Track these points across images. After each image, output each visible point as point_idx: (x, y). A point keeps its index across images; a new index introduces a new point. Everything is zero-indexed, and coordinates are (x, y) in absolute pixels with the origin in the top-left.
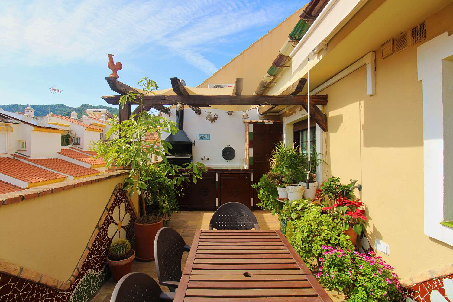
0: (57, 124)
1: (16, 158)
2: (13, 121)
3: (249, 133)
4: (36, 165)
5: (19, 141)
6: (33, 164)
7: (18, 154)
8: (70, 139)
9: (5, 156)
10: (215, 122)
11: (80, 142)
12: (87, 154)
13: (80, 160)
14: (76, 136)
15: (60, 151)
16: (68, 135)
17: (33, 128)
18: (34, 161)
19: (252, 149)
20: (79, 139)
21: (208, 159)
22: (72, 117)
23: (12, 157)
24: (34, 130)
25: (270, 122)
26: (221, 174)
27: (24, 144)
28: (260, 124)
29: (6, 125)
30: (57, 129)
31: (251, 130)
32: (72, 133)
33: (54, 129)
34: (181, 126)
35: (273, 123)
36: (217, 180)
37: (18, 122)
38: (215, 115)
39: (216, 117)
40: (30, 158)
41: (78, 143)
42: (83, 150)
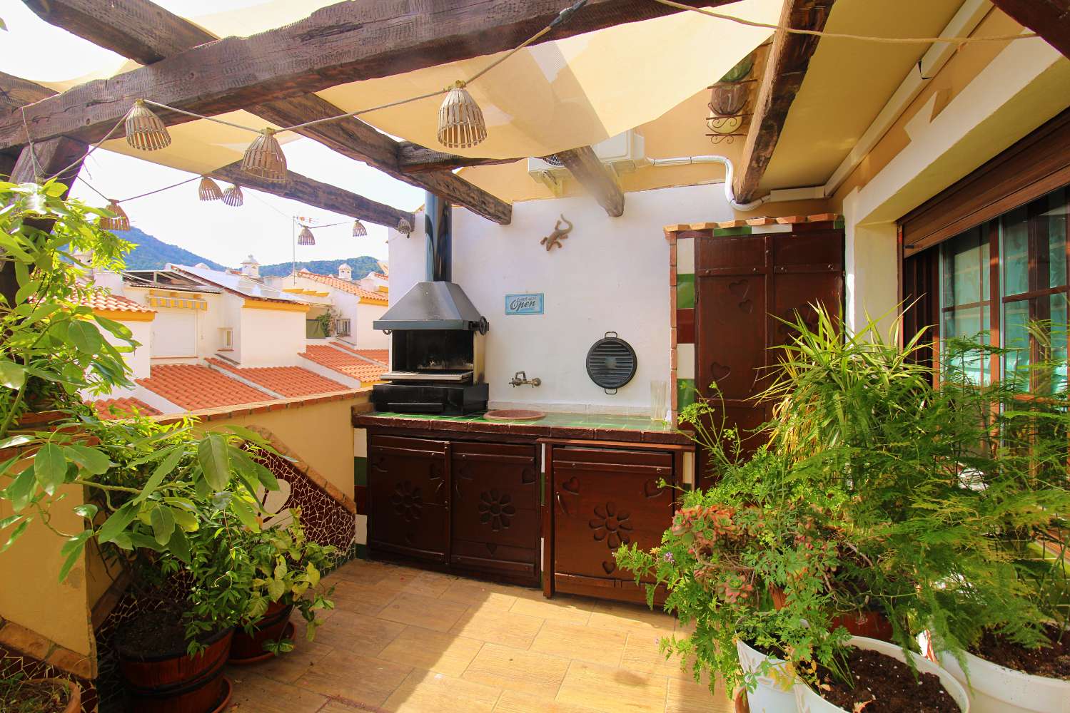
0: (299, 292)
1: (213, 366)
2: (207, 287)
3: (677, 279)
4: (246, 381)
5: (222, 330)
6: (242, 380)
7: (219, 358)
8: (331, 325)
9: (193, 362)
10: (560, 246)
11: (350, 331)
12: (362, 358)
13: (340, 371)
14: (342, 317)
15: (304, 351)
16: (328, 316)
17: (242, 301)
18: (247, 373)
19: (692, 346)
20: (347, 324)
21: (538, 383)
22: (341, 276)
23: (206, 364)
24: (245, 307)
25: (776, 222)
26: (555, 446)
27: (228, 333)
28: (726, 234)
29: (196, 297)
30: (295, 303)
31: (687, 265)
32: (335, 311)
33: (289, 302)
34: (441, 268)
35: (789, 229)
36: (543, 470)
37: (217, 289)
38: (559, 223)
39: (564, 227)
40: (239, 367)
41: (346, 333)
42: (356, 348)
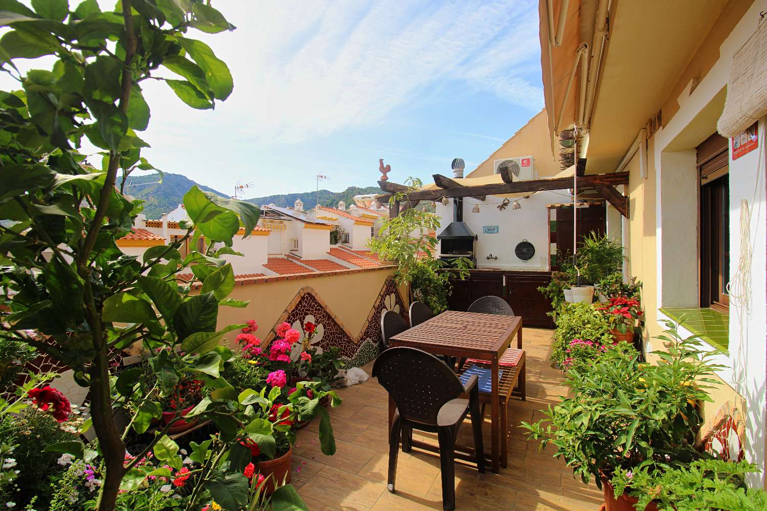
0: (325, 218)
1: (289, 259)
2: (286, 217)
3: (550, 223)
4: (307, 267)
5: (291, 239)
6: (305, 266)
7: (290, 254)
8: (338, 237)
9: (280, 257)
10: (505, 208)
11: (349, 240)
12: (357, 255)
13: (350, 262)
14: (345, 232)
15: (329, 251)
16: (337, 231)
17: (304, 224)
18: (306, 262)
19: (555, 244)
20: (347, 236)
21: (496, 258)
22: (340, 208)
23: (286, 258)
24: (304, 227)
25: (584, 204)
26: (508, 276)
27: (296, 243)
28: (567, 208)
29: (281, 222)
30: (326, 225)
31: (554, 218)
32: (340, 229)
33: (323, 224)
34: (459, 216)
35: (588, 207)
36: (504, 285)
37: (290, 218)
38: (504, 200)
39: (506, 202)
40: (302, 259)
41: (346, 241)
42: (353, 250)
